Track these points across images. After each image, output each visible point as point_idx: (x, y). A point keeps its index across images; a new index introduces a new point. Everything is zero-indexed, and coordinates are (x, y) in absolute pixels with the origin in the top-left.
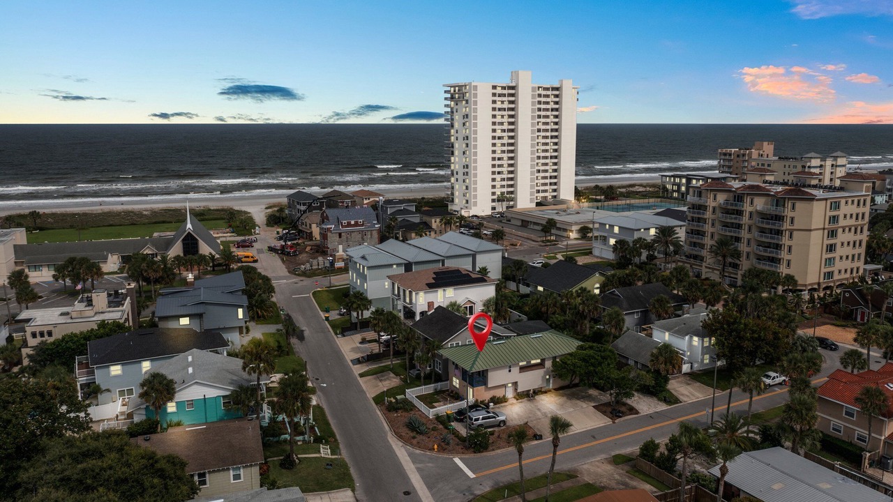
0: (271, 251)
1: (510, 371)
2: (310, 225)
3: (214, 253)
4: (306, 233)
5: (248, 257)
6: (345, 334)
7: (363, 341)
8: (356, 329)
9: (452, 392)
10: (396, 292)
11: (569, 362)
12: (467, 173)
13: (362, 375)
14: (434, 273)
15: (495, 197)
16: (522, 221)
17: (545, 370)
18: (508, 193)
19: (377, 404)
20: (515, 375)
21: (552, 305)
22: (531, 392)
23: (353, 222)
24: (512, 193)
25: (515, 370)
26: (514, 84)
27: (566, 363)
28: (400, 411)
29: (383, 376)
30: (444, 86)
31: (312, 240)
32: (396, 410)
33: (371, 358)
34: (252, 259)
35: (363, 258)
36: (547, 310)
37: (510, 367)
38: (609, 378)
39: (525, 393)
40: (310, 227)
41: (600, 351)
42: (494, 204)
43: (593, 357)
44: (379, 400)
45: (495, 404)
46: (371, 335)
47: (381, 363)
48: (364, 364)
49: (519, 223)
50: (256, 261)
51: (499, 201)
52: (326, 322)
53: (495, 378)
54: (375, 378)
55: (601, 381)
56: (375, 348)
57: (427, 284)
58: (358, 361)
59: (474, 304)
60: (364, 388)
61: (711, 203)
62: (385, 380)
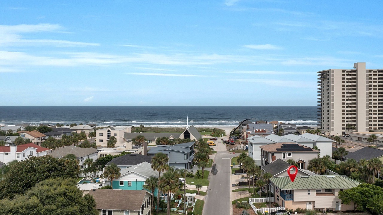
0: (224, 142)
1: (309, 194)
2: (244, 132)
3: (196, 139)
4: (242, 136)
5: (211, 143)
6: (236, 174)
7: (243, 177)
8: (242, 172)
9: (275, 203)
10: (263, 155)
11: (349, 193)
12: (329, 114)
13: (233, 191)
14: (283, 144)
15: (345, 127)
16: (359, 138)
17: (334, 197)
18: (352, 125)
19: (232, 204)
20: (312, 197)
21: (352, 167)
23: (261, 130)
24: (355, 125)
25: (313, 194)
26: (355, 69)
27: (347, 193)
28: (242, 208)
29: (243, 192)
30: (318, 72)
31: (244, 139)
32: (240, 207)
33: (242, 184)
34: (213, 144)
35: (253, 139)
36: (349, 169)
37: (309, 191)
38: (378, 206)
39: (321, 210)
40: (244, 134)
41: (374, 189)
42: (344, 130)
43: (367, 192)
44: (234, 203)
45: (298, 212)
46: (245, 175)
47: (246, 187)
48: (238, 187)
49: (357, 139)
50: (215, 145)
51: (347, 129)
52: (231, 169)
53: (298, 196)
54: (238, 193)
55: (372, 207)
56: (245, 180)
57: (276, 149)
58: (233, 185)
59: (304, 162)
60: (231, 197)
62: (243, 194)
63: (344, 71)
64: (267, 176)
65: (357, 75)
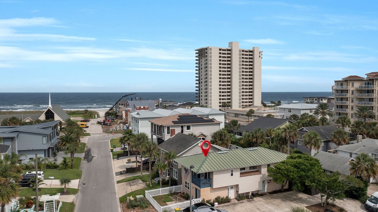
0: (98, 123)
1: (232, 175)
3: (61, 120)
4: (120, 116)
5: (83, 125)
6: (119, 158)
7: (129, 161)
8: (127, 156)
9: (183, 193)
10: (154, 131)
11: (282, 168)
13: (118, 182)
14: (179, 116)
15: (221, 104)
17: (261, 175)
19: (121, 202)
20: (236, 179)
21: (260, 137)
22: (250, 194)
23: (142, 107)
24: (229, 102)
25: (237, 174)
26: (230, 48)
27: (280, 169)
28: (137, 208)
29: (133, 182)
31: (122, 119)
32: (134, 207)
33: (130, 170)
34: (85, 126)
35: (138, 114)
37: (232, 171)
38: (320, 181)
39: (245, 195)
40: (122, 113)
41: (307, 160)
43: (303, 164)
44: (123, 200)
45: (219, 203)
46: (133, 159)
47: (136, 174)
48: (124, 175)
50: (87, 127)
51: (223, 106)
52: (111, 153)
53: (219, 180)
54: (127, 184)
55: (313, 184)
56: (134, 165)
57: (173, 122)
58: (117, 174)
59: (206, 136)
60: (116, 191)
61: (350, 88)
62: (134, 185)
63: (220, 50)
64: (170, 156)
65: (231, 54)
